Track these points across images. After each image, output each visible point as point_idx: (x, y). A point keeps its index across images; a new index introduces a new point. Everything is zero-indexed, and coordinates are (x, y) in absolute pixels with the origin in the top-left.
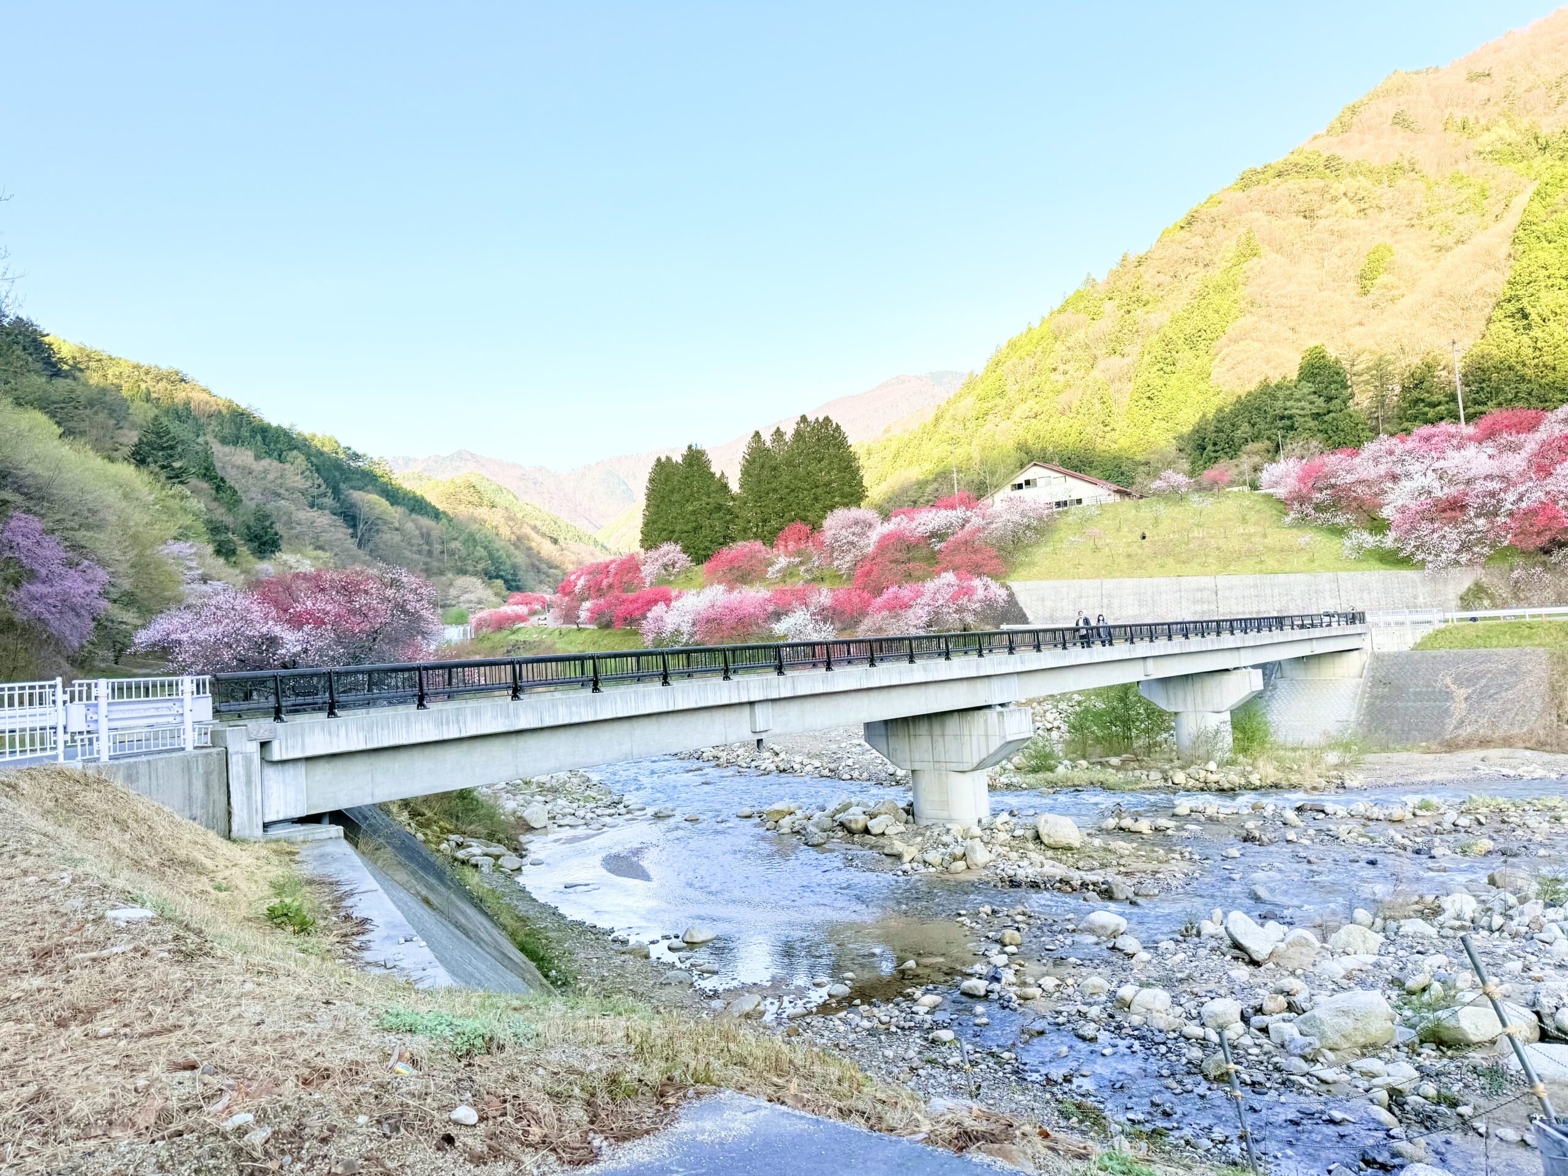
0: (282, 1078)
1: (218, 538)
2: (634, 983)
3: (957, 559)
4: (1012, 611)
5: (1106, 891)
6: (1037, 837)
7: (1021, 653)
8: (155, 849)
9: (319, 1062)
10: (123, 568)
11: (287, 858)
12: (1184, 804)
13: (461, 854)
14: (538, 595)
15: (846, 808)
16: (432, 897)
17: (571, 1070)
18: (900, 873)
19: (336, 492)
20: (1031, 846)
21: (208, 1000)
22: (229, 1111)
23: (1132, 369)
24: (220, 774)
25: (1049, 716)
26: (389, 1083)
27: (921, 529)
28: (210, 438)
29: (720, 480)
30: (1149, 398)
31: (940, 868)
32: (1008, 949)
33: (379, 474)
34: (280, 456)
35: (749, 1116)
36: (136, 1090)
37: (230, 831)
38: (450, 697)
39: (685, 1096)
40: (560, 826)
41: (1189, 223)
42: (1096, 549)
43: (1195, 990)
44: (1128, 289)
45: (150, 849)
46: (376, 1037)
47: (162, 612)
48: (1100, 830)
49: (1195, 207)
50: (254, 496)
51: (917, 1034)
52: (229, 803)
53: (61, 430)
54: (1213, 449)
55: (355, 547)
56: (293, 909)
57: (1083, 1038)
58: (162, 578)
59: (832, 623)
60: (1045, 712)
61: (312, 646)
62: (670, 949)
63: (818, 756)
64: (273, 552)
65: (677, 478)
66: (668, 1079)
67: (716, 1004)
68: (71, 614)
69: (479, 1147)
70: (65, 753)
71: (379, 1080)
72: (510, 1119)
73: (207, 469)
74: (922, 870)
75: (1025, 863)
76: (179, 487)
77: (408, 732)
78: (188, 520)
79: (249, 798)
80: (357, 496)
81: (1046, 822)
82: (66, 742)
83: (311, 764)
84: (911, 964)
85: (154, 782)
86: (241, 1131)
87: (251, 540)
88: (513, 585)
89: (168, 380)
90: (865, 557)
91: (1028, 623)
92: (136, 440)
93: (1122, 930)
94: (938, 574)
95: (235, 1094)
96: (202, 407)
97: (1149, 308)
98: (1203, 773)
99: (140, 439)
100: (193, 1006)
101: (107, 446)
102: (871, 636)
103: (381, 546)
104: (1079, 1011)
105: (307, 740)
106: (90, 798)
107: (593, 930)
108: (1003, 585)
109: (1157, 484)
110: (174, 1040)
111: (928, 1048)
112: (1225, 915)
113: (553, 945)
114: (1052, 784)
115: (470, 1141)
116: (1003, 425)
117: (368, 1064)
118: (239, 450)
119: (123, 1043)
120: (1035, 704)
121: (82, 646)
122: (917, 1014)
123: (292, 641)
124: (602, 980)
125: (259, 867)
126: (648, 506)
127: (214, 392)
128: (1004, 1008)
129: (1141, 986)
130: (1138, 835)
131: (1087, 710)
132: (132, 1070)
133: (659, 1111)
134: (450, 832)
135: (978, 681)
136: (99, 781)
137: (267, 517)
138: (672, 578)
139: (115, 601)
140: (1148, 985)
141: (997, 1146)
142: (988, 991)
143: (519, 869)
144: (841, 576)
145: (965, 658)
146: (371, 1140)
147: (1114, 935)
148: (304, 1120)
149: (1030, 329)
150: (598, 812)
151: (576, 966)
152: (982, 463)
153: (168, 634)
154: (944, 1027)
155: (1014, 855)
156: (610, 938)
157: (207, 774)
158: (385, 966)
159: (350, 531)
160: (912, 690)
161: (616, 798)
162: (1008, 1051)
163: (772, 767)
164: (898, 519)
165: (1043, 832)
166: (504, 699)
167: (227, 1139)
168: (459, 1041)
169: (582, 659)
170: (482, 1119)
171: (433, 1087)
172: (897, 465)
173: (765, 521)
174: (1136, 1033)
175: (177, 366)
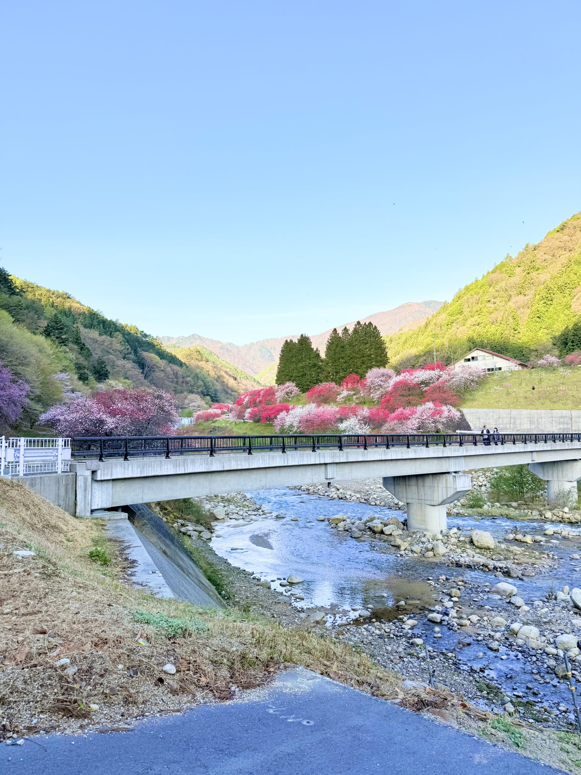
0: (85, 642)
1: (80, 372)
2: (262, 601)
3: (435, 395)
4: (463, 424)
5: (507, 572)
6: (471, 542)
7: (466, 446)
8: (41, 519)
9: (103, 635)
10: (37, 384)
11: (101, 527)
12: (550, 529)
13: (183, 529)
14: (226, 404)
15: (372, 520)
16: (167, 551)
17: (223, 650)
18: (399, 555)
19: (136, 352)
20: (468, 546)
21: (55, 599)
22: (59, 657)
23: (530, 302)
24: (72, 485)
25: (481, 479)
26: (135, 649)
27: (416, 380)
28: (79, 325)
29: (316, 352)
30: (538, 317)
31: (420, 554)
32: (453, 599)
33: (156, 344)
34: (111, 334)
35: (310, 681)
36: (18, 642)
37: (75, 513)
38: (182, 453)
39: (279, 668)
40: (231, 519)
41: (562, 229)
42: (508, 394)
43: (553, 628)
44: (528, 262)
45: (39, 519)
46: (130, 625)
47: (53, 405)
48: (505, 540)
49: (565, 220)
50: (97, 352)
51: (404, 639)
52: (76, 499)
53: (14, 319)
54: (572, 344)
55: (143, 378)
56: (101, 553)
57: (491, 649)
58: (54, 390)
59: (368, 425)
60: (479, 477)
61: (119, 425)
62: (281, 585)
63: (359, 492)
64: (105, 379)
65: (295, 350)
66: (271, 658)
67: (302, 615)
68: (13, 405)
69: (176, 686)
70: (4, 471)
71: (130, 647)
72: (191, 673)
73: (77, 339)
74: (411, 555)
75: (464, 555)
76: (64, 347)
77: (160, 469)
78: (66, 363)
79: (85, 497)
80: (145, 354)
81: (477, 534)
82: (6, 465)
83: (115, 483)
84: (402, 603)
85: (42, 487)
86: (63, 667)
87: (95, 373)
88: (215, 399)
89: (62, 297)
90: (387, 393)
91: (471, 430)
92: (46, 325)
93: (514, 593)
94: (424, 403)
95: (62, 648)
96: (76, 310)
97: (539, 271)
98: (561, 513)
99: (48, 325)
100: (47, 602)
101: (34, 327)
102: (388, 433)
103: (155, 378)
104: (489, 635)
105: (114, 471)
106: (14, 493)
107: (244, 572)
108: (458, 410)
109: (541, 362)
110: (37, 618)
111: (409, 647)
112: (571, 590)
113: (224, 578)
114: (481, 514)
115: (171, 682)
116: (461, 329)
117: (126, 638)
118: (92, 331)
119: (14, 618)
120: (473, 472)
121: (17, 420)
122: (404, 629)
123: (110, 422)
124: (247, 598)
125: (88, 531)
126: (280, 363)
127: (82, 303)
128: (450, 629)
129: (524, 624)
130: (525, 544)
131: (501, 477)
132: (17, 632)
133: (265, 674)
134: (178, 518)
135: (443, 459)
136: (18, 485)
137: (103, 362)
138: (290, 399)
139: (32, 399)
140: (527, 624)
141: (438, 710)
142: (441, 620)
143: (210, 539)
144: (374, 402)
145: (436, 447)
146: (124, 678)
147: (510, 596)
148: (93, 665)
149: (477, 281)
150: (249, 513)
151: (234, 590)
152: (449, 347)
153: (55, 416)
154: (418, 637)
155: (459, 550)
156: (252, 577)
157: (67, 485)
158: (142, 585)
159: (141, 371)
160: (408, 462)
161: (258, 507)
162: (452, 652)
163: (335, 496)
164: (405, 374)
165: (475, 539)
166: (206, 456)
167: (56, 671)
168: (170, 630)
169: (244, 438)
170: (178, 671)
171: (155, 653)
172: (404, 347)
173: (337, 373)
174: (520, 649)
175: (66, 291)
